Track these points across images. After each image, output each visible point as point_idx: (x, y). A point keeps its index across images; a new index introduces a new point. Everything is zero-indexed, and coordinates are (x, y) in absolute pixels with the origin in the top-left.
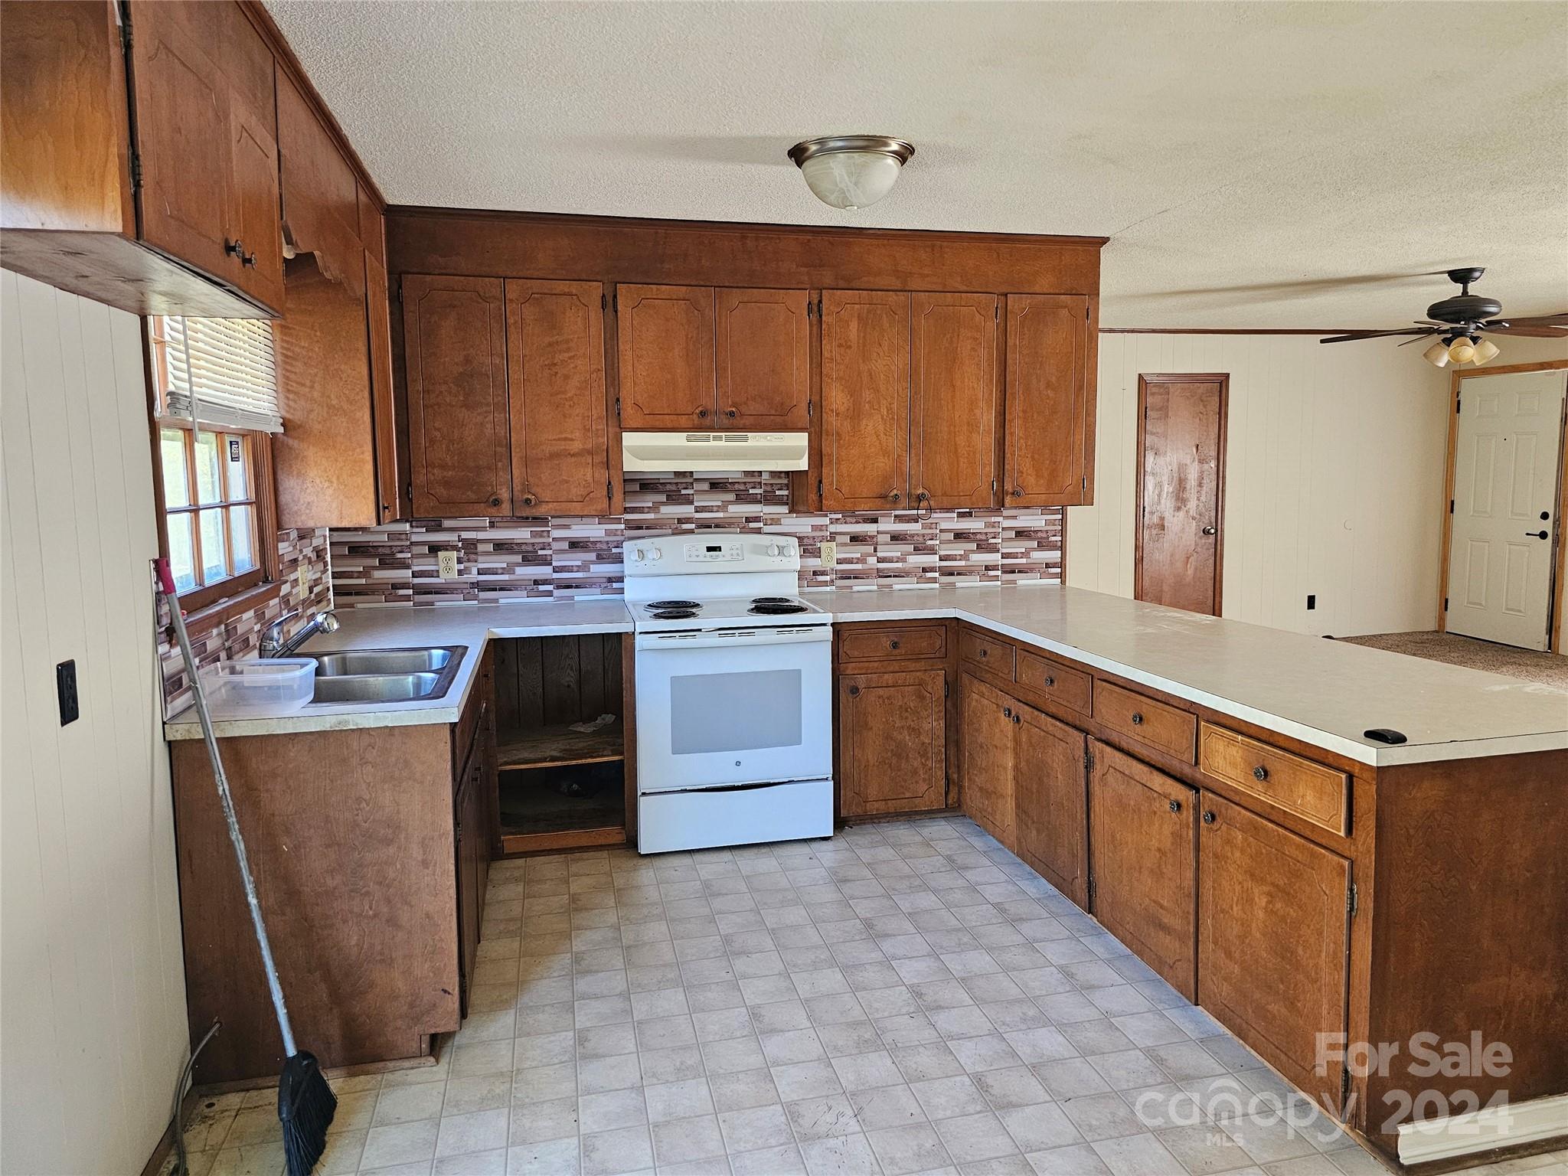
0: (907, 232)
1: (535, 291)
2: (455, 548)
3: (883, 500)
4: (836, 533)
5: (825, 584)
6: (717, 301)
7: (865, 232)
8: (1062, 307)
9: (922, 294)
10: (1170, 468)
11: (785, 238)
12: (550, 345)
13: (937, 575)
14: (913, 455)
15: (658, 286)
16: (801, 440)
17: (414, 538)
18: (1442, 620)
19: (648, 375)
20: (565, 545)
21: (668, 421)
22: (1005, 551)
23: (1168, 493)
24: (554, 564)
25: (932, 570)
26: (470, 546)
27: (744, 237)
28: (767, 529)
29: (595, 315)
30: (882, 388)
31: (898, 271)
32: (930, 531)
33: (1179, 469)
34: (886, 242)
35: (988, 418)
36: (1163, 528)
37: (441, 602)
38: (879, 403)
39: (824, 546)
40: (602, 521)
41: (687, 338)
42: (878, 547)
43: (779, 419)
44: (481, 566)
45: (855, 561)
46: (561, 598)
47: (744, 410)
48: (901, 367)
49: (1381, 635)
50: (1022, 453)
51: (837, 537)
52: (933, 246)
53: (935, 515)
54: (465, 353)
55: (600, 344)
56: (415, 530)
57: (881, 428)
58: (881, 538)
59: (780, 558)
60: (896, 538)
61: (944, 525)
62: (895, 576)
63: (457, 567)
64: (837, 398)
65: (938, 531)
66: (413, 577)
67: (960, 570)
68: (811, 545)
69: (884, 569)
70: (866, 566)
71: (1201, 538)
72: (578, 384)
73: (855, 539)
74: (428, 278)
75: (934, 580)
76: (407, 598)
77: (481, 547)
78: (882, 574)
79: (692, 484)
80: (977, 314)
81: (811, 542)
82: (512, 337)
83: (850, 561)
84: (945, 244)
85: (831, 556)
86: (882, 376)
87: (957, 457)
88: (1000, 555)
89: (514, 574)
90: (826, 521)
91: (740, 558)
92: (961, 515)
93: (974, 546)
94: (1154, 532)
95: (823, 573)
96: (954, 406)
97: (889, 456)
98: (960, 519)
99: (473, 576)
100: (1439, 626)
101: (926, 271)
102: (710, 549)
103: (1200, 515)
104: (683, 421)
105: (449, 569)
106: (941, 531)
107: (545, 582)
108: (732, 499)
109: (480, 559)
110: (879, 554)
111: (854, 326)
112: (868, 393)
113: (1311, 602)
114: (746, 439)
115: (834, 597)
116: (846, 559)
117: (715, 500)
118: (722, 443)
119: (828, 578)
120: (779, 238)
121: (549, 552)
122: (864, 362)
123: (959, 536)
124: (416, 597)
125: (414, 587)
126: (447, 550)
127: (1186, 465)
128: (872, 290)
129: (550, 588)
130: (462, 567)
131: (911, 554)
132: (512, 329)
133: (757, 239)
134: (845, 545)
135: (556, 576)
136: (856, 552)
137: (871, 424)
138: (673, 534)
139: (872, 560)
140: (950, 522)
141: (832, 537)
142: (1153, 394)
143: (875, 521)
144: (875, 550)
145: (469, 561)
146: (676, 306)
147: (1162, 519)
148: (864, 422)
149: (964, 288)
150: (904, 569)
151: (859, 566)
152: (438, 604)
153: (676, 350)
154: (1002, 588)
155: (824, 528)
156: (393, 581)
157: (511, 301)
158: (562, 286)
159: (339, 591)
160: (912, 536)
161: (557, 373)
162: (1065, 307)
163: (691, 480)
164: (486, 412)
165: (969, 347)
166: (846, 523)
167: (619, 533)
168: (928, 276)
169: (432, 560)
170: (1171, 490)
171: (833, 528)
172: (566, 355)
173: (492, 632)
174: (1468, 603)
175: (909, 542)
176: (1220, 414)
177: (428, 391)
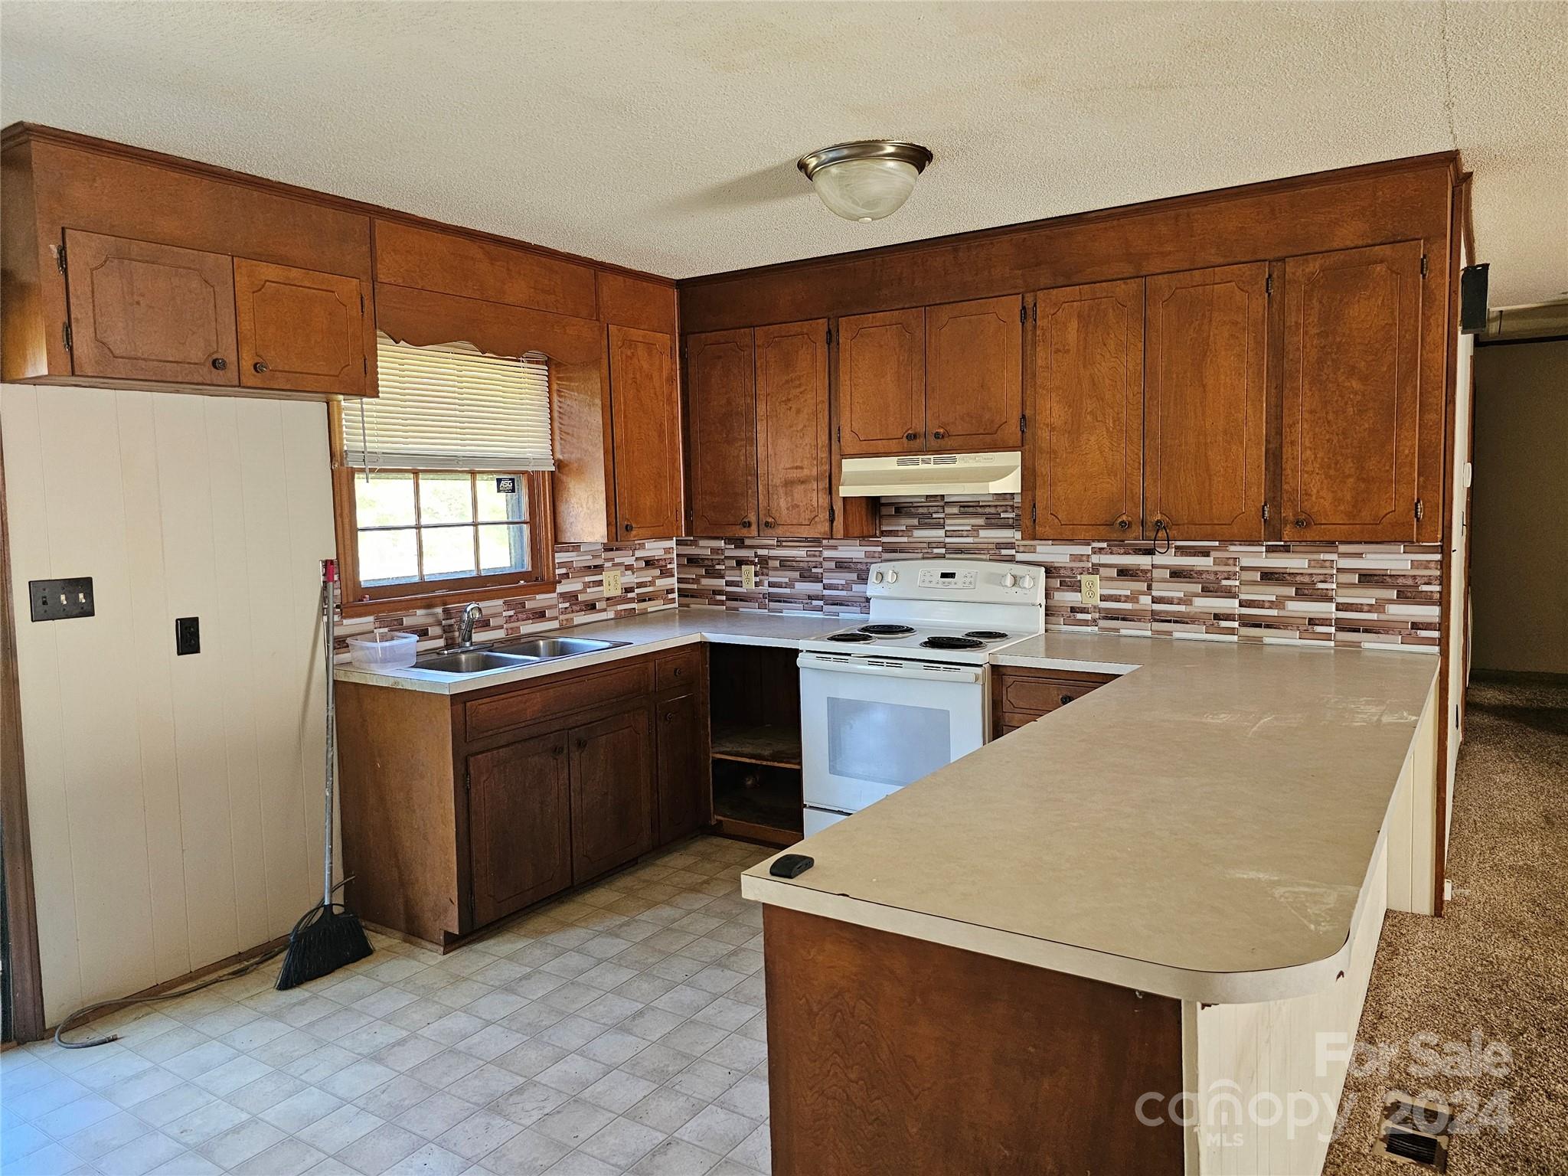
0: (1137, 207)
1: (776, 335)
2: (753, 563)
3: (1108, 528)
4: (1100, 565)
5: (1085, 623)
6: (927, 320)
7: (1085, 216)
8: (1376, 262)
9: (1160, 277)
11: (998, 243)
12: (787, 382)
13: (1236, 624)
14: (1147, 474)
15: (874, 314)
16: (1014, 458)
17: (728, 553)
19: (864, 403)
20: (832, 565)
21: (881, 446)
22: (1340, 600)
24: (825, 581)
25: (1229, 617)
26: (764, 561)
27: (956, 250)
28: (1019, 557)
29: (822, 349)
30: (1108, 396)
31: (1131, 254)
32: (1227, 568)
34: (1115, 223)
35: (1255, 424)
37: (745, 609)
38: (1104, 415)
39: (1085, 579)
40: (863, 543)
41: (899, 361)
42: (1154, 585)
43: (988, 438)
44: (771, 579)
45: (1123, 599)
46: (830, 613)
47: (952, 430)
48: (1131, 368)
50: (1309, 468)
51: (1101, 570)
52: (1177, 218)
53: (1232, 548)
54: (727, 396)
55: (824, 377)
56: (727, 546)
57: (1106, 442)
58: (1156, 573)
59: (1015, 589)
60: (1177, 574)
61: (1246, 562)
62: (1176, 622)
63: (754, 579)
64: (1052, 411)
65: (1238, 569)
66: (726, 585)
67: (1270, 621)
68: (1069, 577)
69: (1161, 612)
70: (1137, 606)
72: (806, 416)
73: (1124, 573)
74: (703, 336)
75: (1231, 631)
76: (722, 603)
77: (772, 563)
78: (1156, 617)
79: (943, 507)
80: (1238, 292)
81: (1069, 573)
82: (759, 379)
83: (1116, 599)
84: (1194, 210)
85: (1093, 591)
86: (1107, 381)
87: (1210, 476)
88: (1334, 605)
89: (794, 588)
90: (1087, 550)
91: (972, 587)
92: (1270, 550)
93: (1292, 591)
95: (1083, 610)
96: (1203, 414)
97: (1116, 475)
98: (1269, 555)
99: (765, 588)
101: (1168, 248)
102: (944, 575)
104: (894, 445)
105: (749, 580)
106: (1242, 569)
107: (817, 598)
108: (983, 524)
109: (770, 573)
110: (1154, 593)
111: (1074, 325)
112: (1089, 402)
114: (954, 461)
115: (1096, 638)
116: (1112, 596)
117: (965, 524)
118: (931, 466)
119: (1088, 617)
120: (992, 243)
121: (820, 570)
122: (1084, 367)
123: (1269, 576)
124: (727, 602)
125: (726, 594)
126: (748, 564)
128: (1095, 283)
129: (821, 603)
130: (758, 579)
131: (1197, 595)
132: (759, 372)
133: (969, 249)
134: (1111, 579)
135: (826, 592)
136: (1124, 588)
137: (1093, 439)
138: (923, 558)
139: (1145, 600)
140: (1257, 557)
141: (1095, 569)
143: (1150, 552)
144: (1149, 588)
145: (763, 574)
146: (889, 333)
148: (1085, 436)
149: (1221, 260)
150: (1188, 613)
151: (1128, 606)
152: (741, 609)
153: (889, 375)
154: (1336, 651)
155: (1084, 558)
156: (714, 588)
157: (759, 346)
158: (795, 327)
159: (682, 593)
160: (1200, 573)
161: (791, 408)
162: (1382, 262)
163: (942, 504)
164: (740, 446)
165: (1226, 335)
166: (1111, 553)
167: (877, 555)
168: (1170, 253)
169: (737, 572)
171: (1095, 559)
172: (798, 390)
173: (704, 636)
175: (1194, 580)
177: (703, 431)
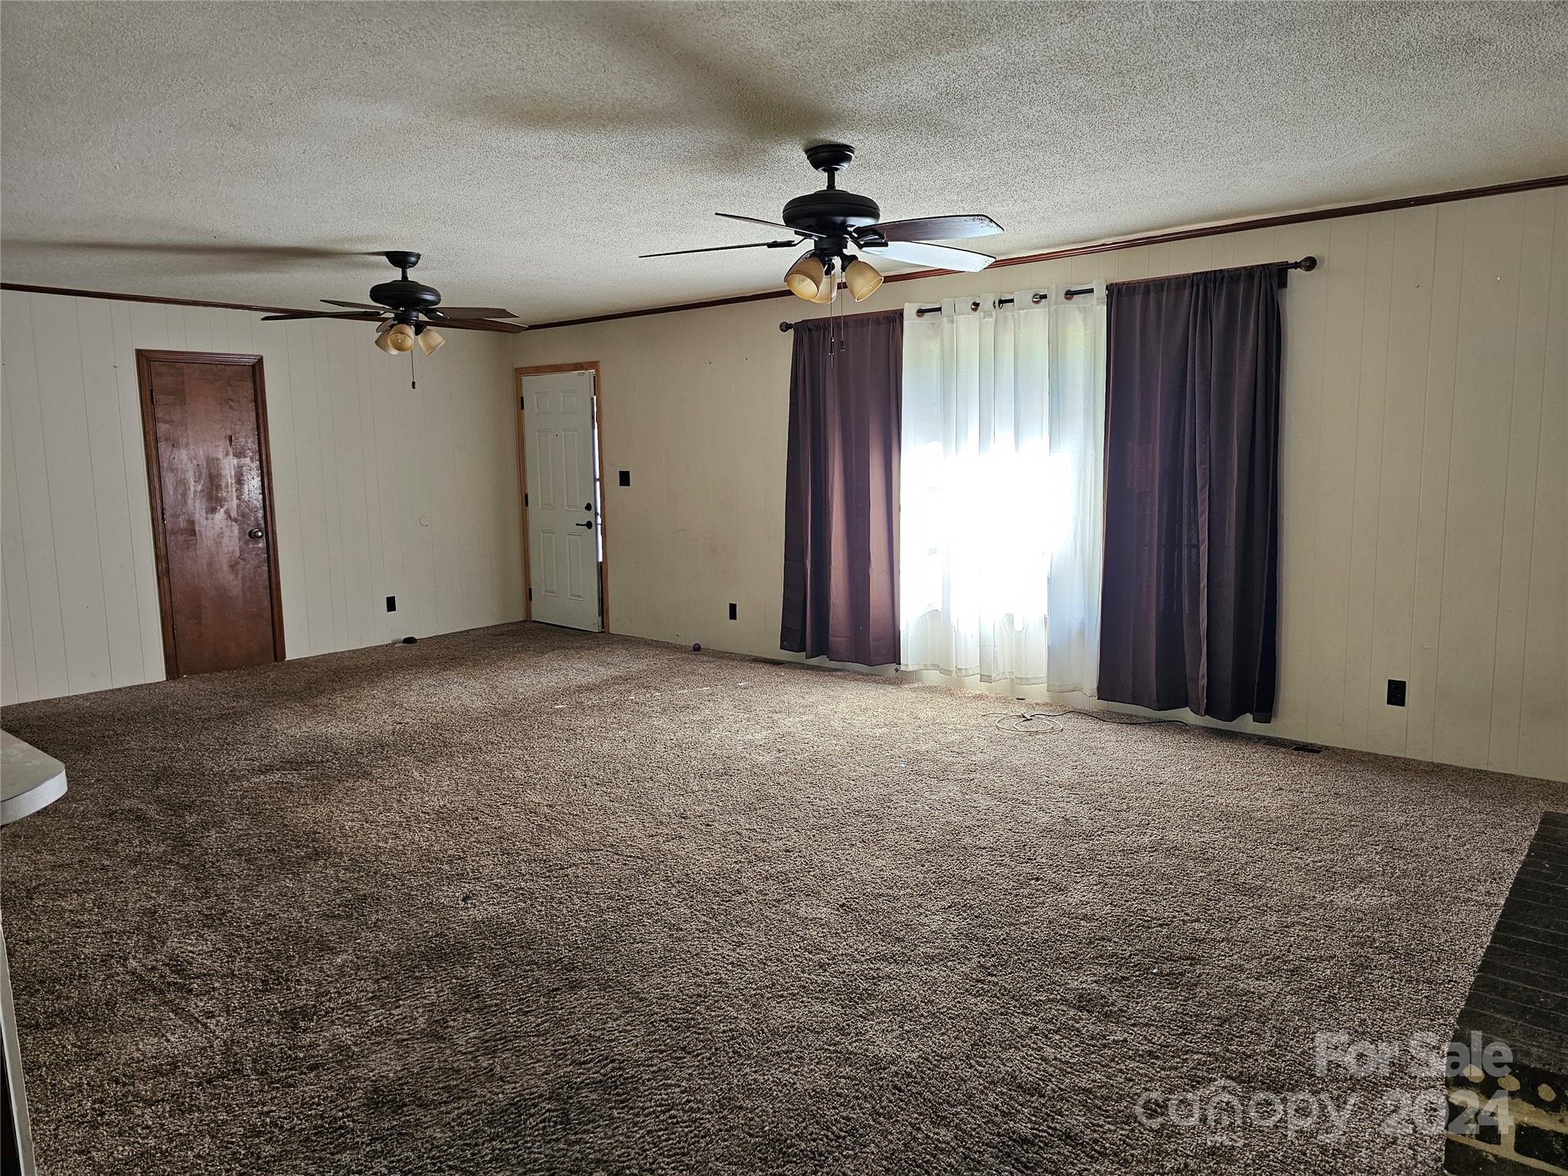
10: (195, 462)
18: (528, 610)
23: (195, 491)
33: (208, 464)
36: (193, 532)
49: (467, 631)
71: (246, 543)
94: (181, 538)
100: (527, 616)
103: (243, 516)
113: (391, 604)
127: (218, 459)
142: (160, 374)
147: (191, 522)
170: (199, 488)
174: (546, 591)
176: (256, 401)
